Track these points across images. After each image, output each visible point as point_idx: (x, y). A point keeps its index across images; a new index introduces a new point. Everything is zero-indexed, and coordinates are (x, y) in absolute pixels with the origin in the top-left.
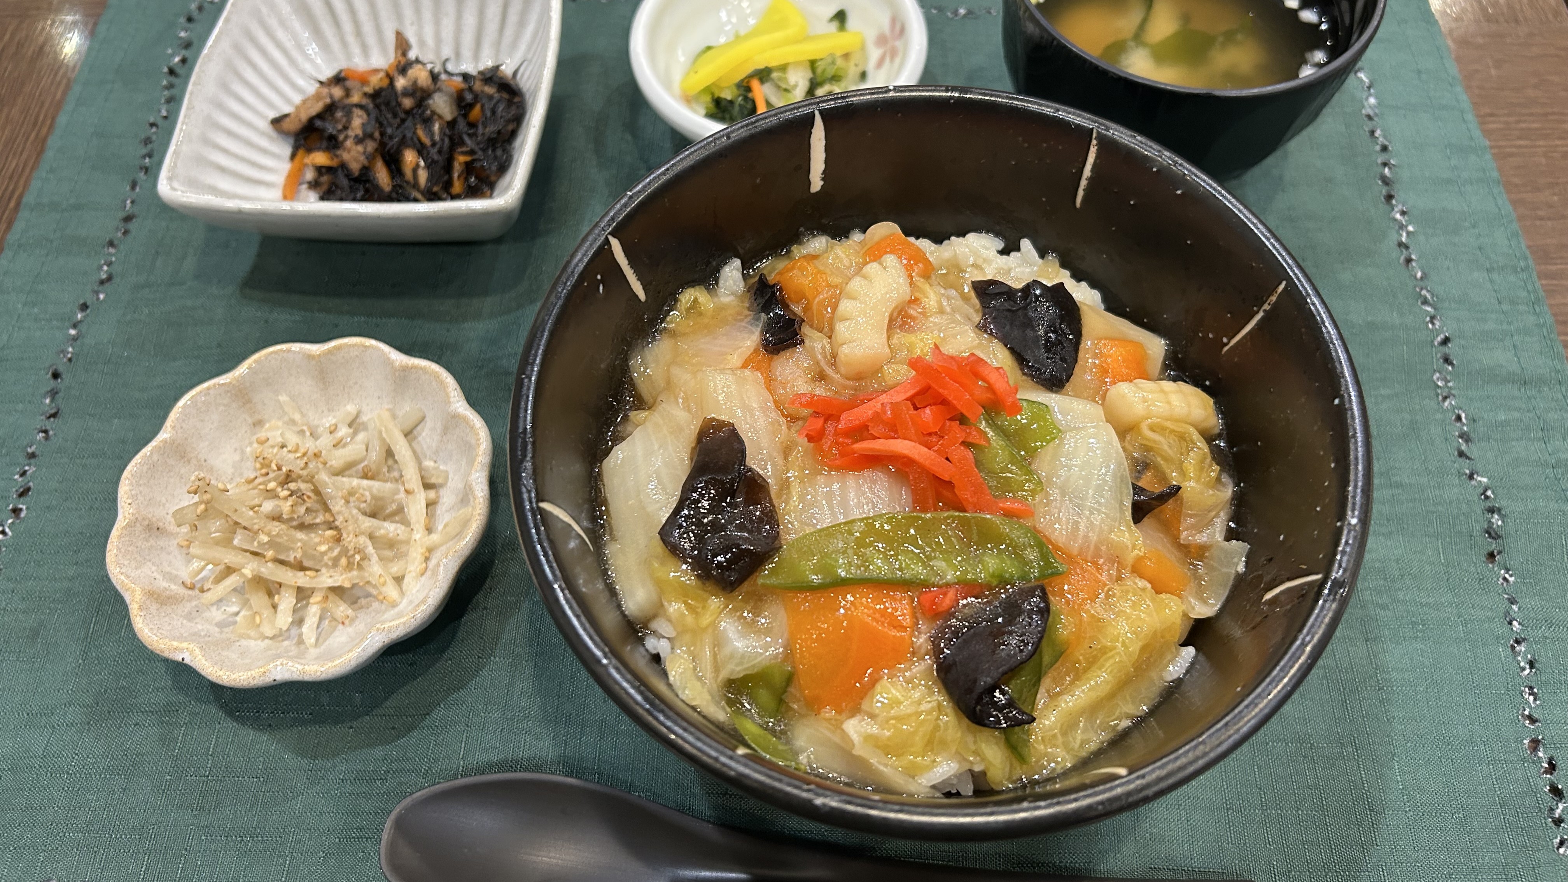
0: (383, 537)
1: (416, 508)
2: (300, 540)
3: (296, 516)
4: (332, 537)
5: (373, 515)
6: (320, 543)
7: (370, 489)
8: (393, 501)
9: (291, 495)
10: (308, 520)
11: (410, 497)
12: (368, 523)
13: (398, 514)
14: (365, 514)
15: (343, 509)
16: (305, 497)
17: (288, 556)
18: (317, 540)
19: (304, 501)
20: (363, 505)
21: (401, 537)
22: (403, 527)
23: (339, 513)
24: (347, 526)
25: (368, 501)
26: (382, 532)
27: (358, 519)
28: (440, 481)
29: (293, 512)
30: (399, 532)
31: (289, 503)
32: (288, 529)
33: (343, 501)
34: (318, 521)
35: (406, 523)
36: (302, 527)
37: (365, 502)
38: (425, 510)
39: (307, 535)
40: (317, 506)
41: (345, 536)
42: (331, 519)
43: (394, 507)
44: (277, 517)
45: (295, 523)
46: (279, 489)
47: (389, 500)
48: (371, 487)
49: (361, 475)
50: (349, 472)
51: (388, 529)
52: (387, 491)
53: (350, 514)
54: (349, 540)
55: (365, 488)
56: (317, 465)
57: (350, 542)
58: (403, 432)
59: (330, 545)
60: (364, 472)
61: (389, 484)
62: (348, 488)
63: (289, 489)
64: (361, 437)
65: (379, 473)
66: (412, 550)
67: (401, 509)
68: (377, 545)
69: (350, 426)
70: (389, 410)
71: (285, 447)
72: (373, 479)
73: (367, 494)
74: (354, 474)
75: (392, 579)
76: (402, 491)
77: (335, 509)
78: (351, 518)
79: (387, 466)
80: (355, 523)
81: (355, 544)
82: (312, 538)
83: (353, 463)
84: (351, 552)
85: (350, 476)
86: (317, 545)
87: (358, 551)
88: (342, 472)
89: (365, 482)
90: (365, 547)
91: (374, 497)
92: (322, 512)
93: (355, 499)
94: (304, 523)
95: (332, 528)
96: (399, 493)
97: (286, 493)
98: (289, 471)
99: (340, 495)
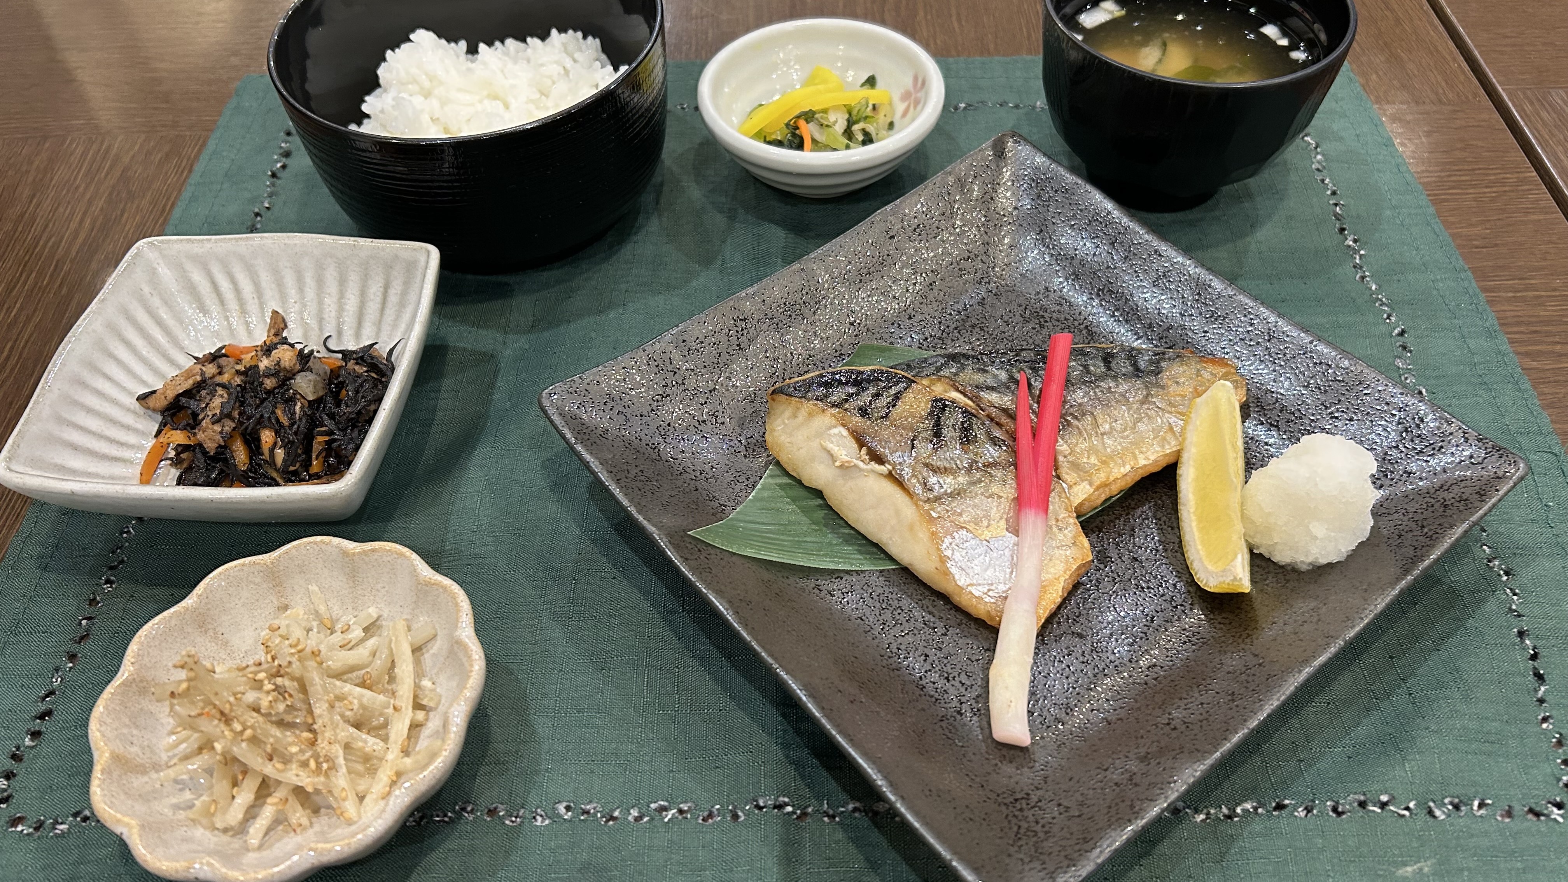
0: (361, 749)
1: (399, 728)
2: (272, 736)
3: (273, 713)
4: (308, 740)
5: (358, 726)
6: (295, 743)
7: (360, 698)
8: (381, 715)
9: (272, 690)
10: (288, 718)
11: (396, 714)
12: (347, 732)
13: (381, 730)
14: (347, 721)
15: (325, 713)
16: (286, 695)
18: (290, 739)
19: (286, 698)
20: (348, 713)
21: (377, 753)
22: (382, 744)
23: (320, 716)
24: (324, 732)
25: (355, 710)
26: (360, 744)
27: (337, 725)
28: (432, 704)
29: (271, 707)
30: (375, 747)
31: (271, 697)
32: (265, 723)
33: (327, 705)
34: (298, 720)
35: (385, 739)
36: (281, 724)
37: (352, 710)
38: (406, 731)
39: (282, 733)
40: (300, 705)
41: (319, 741)
42: (310, 721)
43: (381, 720)
44: (257, 710)
45: (274, 719)
46: (266, 682)
47: (377, 714)
48: (362, 696)
49: (357, 681)
50: (345, 677)
51: (366, 742)
52: (378, 703)
53: (331, 719)
54: (322, 745)
55: (356, 695)
56: (312, 664)
57: (323, 748)
58: (412, 647)
59: (303, 747)
60: (361, 680)
61: (381, 696)
62: (337, 692)
63: (275, 684)
64: (372, 642)
65: (378, 683)
66: (381, 770)
67: (385, 725)
68: (350, 757)
69: (366, 630)
70: (406, 620)
71: (288, 639)
72: (369, 688)
73: (356, 701)
74: (351, 679)
75: (355, 796)
76: (392, 707)
77: (317, 711)
78: (332, 724)
79: (387, 677)
80: (334, 729)
81: (327, 751)
82: (286, 736)
83: (352, 669)
84: (321, 760)
85: (345, 681)
86: (291, 744)
87: (328, 759)
88: (339, 675)
89: (358, 689)
90: (337, 757)
91: (363, 707)
92: (304, 713)
93: (341, 704)
94: (282, 720)
95: (311, 730)
96: (388, 708)
97: (272, 687)
98: (280, 666)
99: (326, 698)
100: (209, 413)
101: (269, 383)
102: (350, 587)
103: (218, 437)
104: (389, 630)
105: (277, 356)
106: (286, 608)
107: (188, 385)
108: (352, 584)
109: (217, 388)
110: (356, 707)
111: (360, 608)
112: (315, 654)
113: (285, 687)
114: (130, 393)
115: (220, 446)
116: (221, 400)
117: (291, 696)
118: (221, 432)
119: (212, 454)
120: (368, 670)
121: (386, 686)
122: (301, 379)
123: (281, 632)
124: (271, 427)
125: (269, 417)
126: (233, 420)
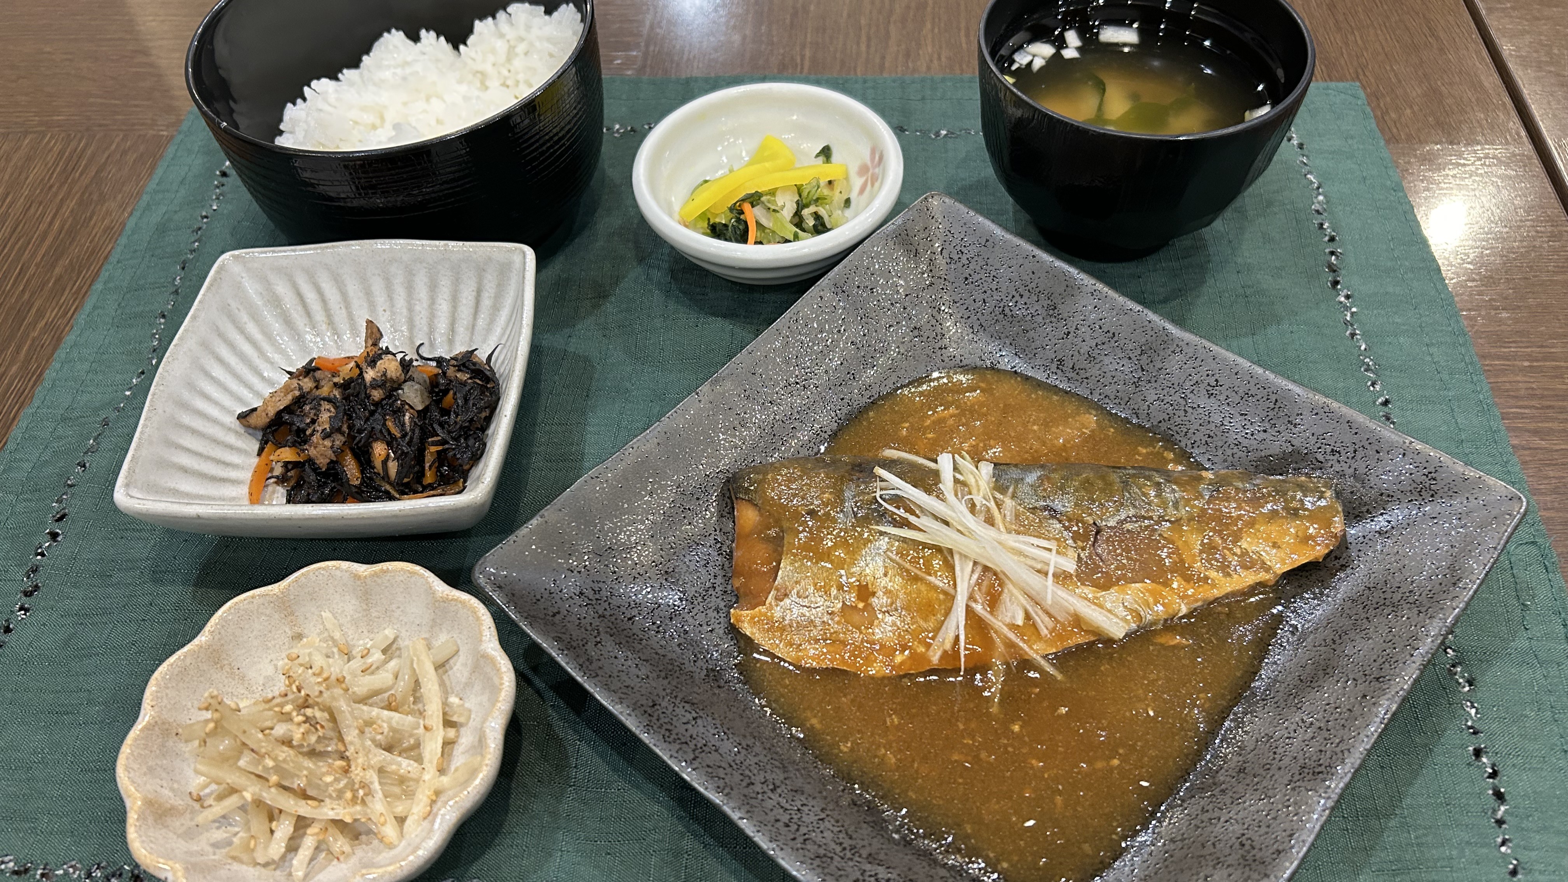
0: (393, 773)
1: (432, 746)
2: (307, 769)
3: (305, 744)
4: (342, 768)
5: (389, 749)
6: (328, 773)
7: (389, 721)
8: (411, 735)
9: (305, 722)
10: (320, 748)
11: (429, 733)
12: (380, 757)
13: (414, 751)
14: (379, 746)
15: (356, 739)
16: (318, 727)
17: (293, 783)
18: (324, 770)
19: (316, 729)
20: (379, 737)
21: (411, 775)
22: (416, 765)
23: (351, 743)
24: (357, 758)
25: (385, 733)
26: (394, 767)
27: (370, 751)
28: (462, 720)
29: (303, 739)
30: (409, 769)
31: (302, 730)
32: (296, 756)
33: (357, 731)
34: (330, 749)
35: (419, 760)
36: (312, 753)
37: (382, 733)
38: (439, 750)
39: (315, 764)
40: (331, 734)
41: (353, 768)
42: (343, 749)
43: (412, 741)
44: (287, 742)
45: (305, 750)
46: (294, 714)
47: (407, 735)
48: (392, 718)
49: (383, 705)
50: (370, 701)
51: (400, 765)
52: (406, 724)
53: (363, 745)
54: (357, 772)
55: (385, 719)
56: (338, 691)
57: (357, 775)
58: (434, 664)
59: (337, 776)
60: (387, 703)
61: (410, 718)
62: (366, 717)
63: (304, 715)
64: (393, 664)
65: (403, 705)
66: (420, 790)
67: (417, 745)
68: (384, 781)
69: (384, 651)
70: (425, 639)
71: (311, 668)
72: (396, 710)
73: (385, 725)
74: (376, 703)
75: (394, 820)
76: (422, 726)
77: (348, 739)
78: (364, 749)
79: (412, 699)
80: (367, 755)
81: (362, 778)
82: (319, 767)
83: (377, 693)
84: (357, 786)
85: (371, 705)
86: (324, 774)
87: (364, 785)
88: (363, 700)
89: (386, 712)
90: (372, 783)
91: (392, 729)
92: (335, 741)
93: (371, 729)
94: (314, 750)
95: (342, 758)
96: (418, 728)
97: (301, 718)
98: (308, 695)
99: (355, 724)
100: (318, 428)
101: (377, 395)
102: (364, 610)
103: (330, 452)
104: (409, 651)
105: (383, 366)
106: (299, 637)
107: (287, 400)
108: (365, 607)
109: (322, 402)
110: (386, 731)
111: (376, 631)
112: (340, 681)
113: (314, 717)
114: (230, 412)
115: (332, 461)
116: (329, 414)
117: (322, 727)
118: (332, 447)
119: (324, 469)
120: (392, 692)
121: (412, 706)
122: (409, 389)
123: (300, 660)
124: (383, 440)
125: (381, 430)
126: (343, 434)
